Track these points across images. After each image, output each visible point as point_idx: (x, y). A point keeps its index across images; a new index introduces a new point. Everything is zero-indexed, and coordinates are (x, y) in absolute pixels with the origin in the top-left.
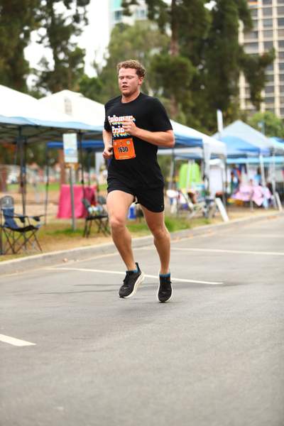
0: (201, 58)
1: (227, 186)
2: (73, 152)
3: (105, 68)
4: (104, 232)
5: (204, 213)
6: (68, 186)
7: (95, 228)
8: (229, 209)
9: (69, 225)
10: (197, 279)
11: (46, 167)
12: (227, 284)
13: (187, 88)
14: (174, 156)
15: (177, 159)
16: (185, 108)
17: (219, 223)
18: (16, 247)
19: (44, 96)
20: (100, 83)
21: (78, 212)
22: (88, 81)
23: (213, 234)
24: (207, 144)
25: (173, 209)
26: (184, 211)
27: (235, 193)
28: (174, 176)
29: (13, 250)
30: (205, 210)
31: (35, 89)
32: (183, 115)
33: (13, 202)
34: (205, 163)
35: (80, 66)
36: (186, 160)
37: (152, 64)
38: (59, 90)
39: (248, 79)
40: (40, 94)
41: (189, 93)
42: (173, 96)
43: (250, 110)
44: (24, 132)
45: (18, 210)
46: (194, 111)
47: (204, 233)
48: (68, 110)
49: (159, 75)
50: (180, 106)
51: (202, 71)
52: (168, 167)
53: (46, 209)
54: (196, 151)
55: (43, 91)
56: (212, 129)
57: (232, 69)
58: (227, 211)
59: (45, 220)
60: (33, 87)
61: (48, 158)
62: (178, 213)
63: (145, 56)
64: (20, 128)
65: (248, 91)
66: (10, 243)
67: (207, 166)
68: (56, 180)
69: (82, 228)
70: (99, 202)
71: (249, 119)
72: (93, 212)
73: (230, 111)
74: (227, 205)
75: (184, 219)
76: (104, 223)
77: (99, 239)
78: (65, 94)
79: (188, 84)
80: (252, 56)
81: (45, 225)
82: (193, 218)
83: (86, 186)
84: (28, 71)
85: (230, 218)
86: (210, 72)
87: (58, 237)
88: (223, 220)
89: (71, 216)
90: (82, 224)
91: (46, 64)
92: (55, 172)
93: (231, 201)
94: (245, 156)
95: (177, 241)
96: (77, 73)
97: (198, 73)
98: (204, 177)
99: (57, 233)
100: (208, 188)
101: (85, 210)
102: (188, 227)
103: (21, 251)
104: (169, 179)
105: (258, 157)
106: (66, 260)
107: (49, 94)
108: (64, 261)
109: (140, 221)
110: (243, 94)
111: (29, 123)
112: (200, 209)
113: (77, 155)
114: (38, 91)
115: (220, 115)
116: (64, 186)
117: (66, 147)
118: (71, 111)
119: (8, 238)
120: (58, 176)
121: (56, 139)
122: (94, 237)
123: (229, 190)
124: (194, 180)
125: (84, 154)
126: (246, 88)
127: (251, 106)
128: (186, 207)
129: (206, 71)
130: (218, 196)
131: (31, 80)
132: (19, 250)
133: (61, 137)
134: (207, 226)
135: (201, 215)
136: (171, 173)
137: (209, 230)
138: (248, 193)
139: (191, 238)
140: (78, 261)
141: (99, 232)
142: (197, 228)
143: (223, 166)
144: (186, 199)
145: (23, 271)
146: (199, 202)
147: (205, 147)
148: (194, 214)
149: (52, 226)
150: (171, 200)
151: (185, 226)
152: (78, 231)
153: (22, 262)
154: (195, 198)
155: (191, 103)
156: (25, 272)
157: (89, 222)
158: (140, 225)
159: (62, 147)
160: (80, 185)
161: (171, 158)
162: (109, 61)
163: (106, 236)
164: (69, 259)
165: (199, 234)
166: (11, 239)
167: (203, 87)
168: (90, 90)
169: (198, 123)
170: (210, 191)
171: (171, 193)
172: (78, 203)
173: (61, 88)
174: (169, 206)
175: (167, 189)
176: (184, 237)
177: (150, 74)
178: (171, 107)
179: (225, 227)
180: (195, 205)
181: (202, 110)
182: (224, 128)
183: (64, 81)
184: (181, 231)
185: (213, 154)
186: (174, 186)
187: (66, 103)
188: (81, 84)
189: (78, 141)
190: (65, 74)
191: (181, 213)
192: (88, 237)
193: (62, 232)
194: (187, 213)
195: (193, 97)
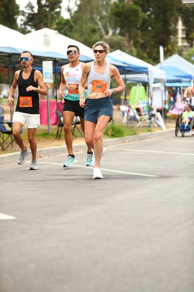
0: (149, 6)
1: (165, 104)
2: (49, 75)
3: (76, 12)
6: (46, 100)
8: (167, 121)
9: (45, 130)
10: (140, 173)
12: (162, 177)
13: (138, 29)
14: (126, 79)
15: (128, 82)
16: (135, 44)
17: (158, 131)
18: (5, 146)
19: (29, 32)
20: (72, 24)
21: (52, 120)
22: (63, 22)
23: (153, 139)
24: (151, 71)
25: (125, 120)
26: (133, 122)
27: (172, 109)
28: (125, 95)
29: (3, 148)
30: (148, 121)
31: (23, 27)
32: (134, 49)
33: (4, 112)
34: (149, 86)
35: (58, 10)
36: (136, 83)
37: (111, 10)
38: (41, 28)
39: (184, 23)
40: (27, 30)
41: (140, 33)
42: (127, 35)
43: (185, 46)
44: (13, 59)
45: (7, 117)
46: (143, 46)
47: (146, 139)
48: (47, 43)
49: (117, 18)
50: (132, 42)
51: (149, 16)
54: (143, 77)
55: (29, 28)
56: (155, 60)
57: (172, 15)
58: (165, 123)
60: (21, 25)
62: (127, 123)
63: (107, 4)
64: (10, 55)
65: (184, 32)
67: (151, 88)
69: (55, 132)
71: (184, 53)
73: (170, 47)
74: (166, 118)
75: (133, 127)
78: (45, 30)
79: (139, 26)
80: (188, 6)
82: (139, 127)
83: (59, 101)
84: (18, 13)
85: (167, 127)
86: (155, 17)
88: (162, 129)
89: (47, 123)
90: (55, 129)
91: (32, 8)
93: (168, 115)
94: (180, 81)
95: (125, 144)
96: (55, 15)
97: (147, 17)
100: (151, 105)
101: (58, 119)
102: (135, 134)
103: (9, 148)
104: (122, 97)
105: (189, 82)
106: (42, 156)
107: (33, 30)
110: (181, 34)
111: (17, 52)
112: (145, 120)
113: (52, 77)
114: (25, 28)
115: (161, 49)
116: (42, 100)
117: (44, 71)
118: (49, 43)
121: (37, 65)
122: (63, 139)
123: (167, 107)
124: (141, 99)
125: (58, 77)
126: (183, 30)
127: (186, 44)
128: (134, 119)
129: (153, 16)
130: (158, 111)
131: (20, 20)
133: (42, 63)
134: (150, 133)
136: (124, 93)
137: (151, 137)
138: (181, 110)
139: (137, 142)
140: (51, 157)
142: (142, 134)
143: (163, 88)
144: (134, 113)
145: (9, 163)
146: (145, 115)
147: (149, 73)
148: (140, 124)
150: (124, 114)
151: (132, 133)
152: (52, 134)
153: (9, 156)
154: (142, 112)
155: (141, 41)
156: (11, 164)
157: (60, 128)
160: (54, 100)
162: (80, 7)
164: (44, 155)
165: (143, 139)
167: (150, 28)
168: (65, 28)
169: (145, 55)
170: (153, 106)
171: (123, 108)
172: (53, 114)
173: (42, 27)
174: (121, 117)
175: (120, 105)
176: (132, 141)
177: (110, 17)
178: (125, 43)
179: (164, 134)
180: (141, 117)
181: (149, 46)
182: (164, 59)
183: (45, 21)
184: (130, 136)
185: (155, 79)
186: (125, 103)
187: (45, 38)
188: (58, 24)
189: (53, 66)
190: (46, 16)
191: (130, 123)
192: (59, 139)
193: (40, 135)
194: (135, 124)
195: (142, 36)
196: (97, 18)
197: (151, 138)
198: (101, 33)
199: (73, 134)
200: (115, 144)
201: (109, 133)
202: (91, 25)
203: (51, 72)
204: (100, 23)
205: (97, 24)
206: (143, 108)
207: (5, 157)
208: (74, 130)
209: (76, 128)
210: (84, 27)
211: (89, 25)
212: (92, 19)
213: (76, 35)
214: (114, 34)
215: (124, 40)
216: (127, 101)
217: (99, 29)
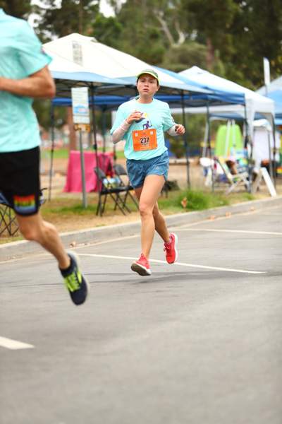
1: (274, 153)
2: (83, 110)
3: (124, 6)
4: (120, 209)
5: (246, 186)
6: (78, 152)
7: (110, 204)
8: (278, 181)
9: (78, 200)
10: (234, 268)
11: (50, 129)
12: (272, 274)
13: (228, 31)
14: (209, 115)
15: (213, 119)
16: (223, 57)
17: (264, 199)
18: (13, 228)
19: (49, 40)
20: (118, 24)
21: (90, 185)
22: (104, 22)
23: (256, 212)
24: (250, 100)
25: (208, 181)
26: (222, 184)
28: (209, 141)
29: (10, 232)
30: (247, 183)
32: (221, 65)
34: (247, 124)
36: (224, 120)
38: (68, 34)
40: (45, 37)
41: (229, 37)
42: (209, 41)
46: (236, 60)
47: (245, 211)
48: (78, 58)
49: (192, 14)
50: (217, 53)
51: (245, 8)
52: (203, 129)
53: (51, 181)
54: (237, 110)
55: (48, 34)
56: (257, 83)
58: (275, 184)
59: (50, 194)
60: (35, 29)
61: (53, 118)
62: (213, 184)
66: (6, 224)
67: (251, 128)
68: (64, 146)
69: (95, 204)
70: (116, 173)
72: (109, 184)
73: (280, 60)
74: (275, 176)
75: (222, 193)
76: (123, 198)
77: (116, 218)
78: (75, 37)
79: (228, 26)
81: (49, 200)
82: (233, 192)
83: (100, 152)
85: (278, 192)
86: (256, 11)
87: (65, 216)
88: (270, 195)
89: (82, 189)
90: (94, 199)
92: (63, 136)
93: (279, 171)
95: (211, 220)
96: (90, 12)
97: (241, 11)
98: (247, 141)
99: (65, 210)
100: (251, 155)
101: (99, 181)
102: (225, 204)
104: (204, 144)
106: (74, 243)
107: (55, 38)
108: (72, 245)
109: (167, 197)
113: (88, 114)
114: (42, 34)
115: (266, 63)
116: (73, 152)
117: (75, 104)
118: (81, 58)
119: (3, 217)
120: (66, 140)
121: (65, 94)
122: (109, 215)
123: (277, 158)
124: (235, 146)
125: (98, 113)
128: (223, 179)
129: (251, 9)
130: (263, 165)
131: (33, 21)
132: (16, 231)
133: (70, 91)
134: (250, 202)
135: (243, 188)
136: (206, 137)
137: (252, 208)
139: (227, 217)
140: (89, 245)
141: (115, 209)
142: (237, 205)
143: (270, 128)
144: (224, 170)
145: (20, 256)
146: (240, 173)
147: (247, 104)
148: (234, 187)
149: (58, 202)
150: (206, 171)
151: (222, 203)
152: (90, 208)
153: (20, 245)
154: (235, 167)
155: (232, 50)
157: (103, 197)
158: (166, 200)
159: (70, 105)
160: (92, 151)
161: (206, 118)
163: (124, 214)
164: (79, 242)
165: (239, 212)
166: (6, 218)
167: (246, 29)
168: (108, 33)
169: (240, 74)
170: (254, 158)
171: (206, 161)
172: (90, 174)
173: (69, 31)
174: (202, 177)
175: (201, 157)
176: (221, 216)
177: (180, 13)
178: (207, 55)
179: (273, 203)
180: (235, 176)
181: (245, 58)
182: (271, 80)
183: (74, 21)
184: (217, 208)
185: (257, 113)
186: (208, 154)
187: (76, 49)
188: (95, 26)
189: (89, 96)
190: (75, 14)
191: (218, 186)
192: (101, 216)
193: (70, 209)
194: (225, 187)
195: (234, 43)
196: (158, 15)
197: (252, 210)
198: (167, 39)
199: (124, 206)
200: (194, 222)
201: (182, 203)
202: (149, 27)
203: (86, 105)
204: (164, 23)
205: (160, 25)
206: (238, 161)
207: (14, 246)
208: (125, 199)
209: (128, 197)
210: (138, 30)
211: (146, 26)
212: (151, 17)
213: (126, 44)
214: (187, 40)
215: (204, 50)
216: (212, 151)
217: (163, 32)
